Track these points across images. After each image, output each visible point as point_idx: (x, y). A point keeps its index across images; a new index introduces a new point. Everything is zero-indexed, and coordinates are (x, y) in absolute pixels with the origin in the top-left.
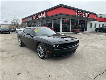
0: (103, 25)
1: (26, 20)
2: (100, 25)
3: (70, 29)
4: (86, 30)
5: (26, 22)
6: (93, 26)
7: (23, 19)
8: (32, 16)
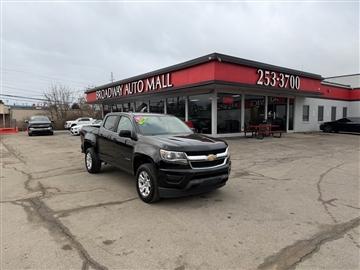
0: (345, 109)
1: (98, 95)
2: (334, 109)
3: (243, 125)
4: (291, 128)
5: (98, 102)
6: (314, 114)
7: (89, 93)
8: (123, 84)
